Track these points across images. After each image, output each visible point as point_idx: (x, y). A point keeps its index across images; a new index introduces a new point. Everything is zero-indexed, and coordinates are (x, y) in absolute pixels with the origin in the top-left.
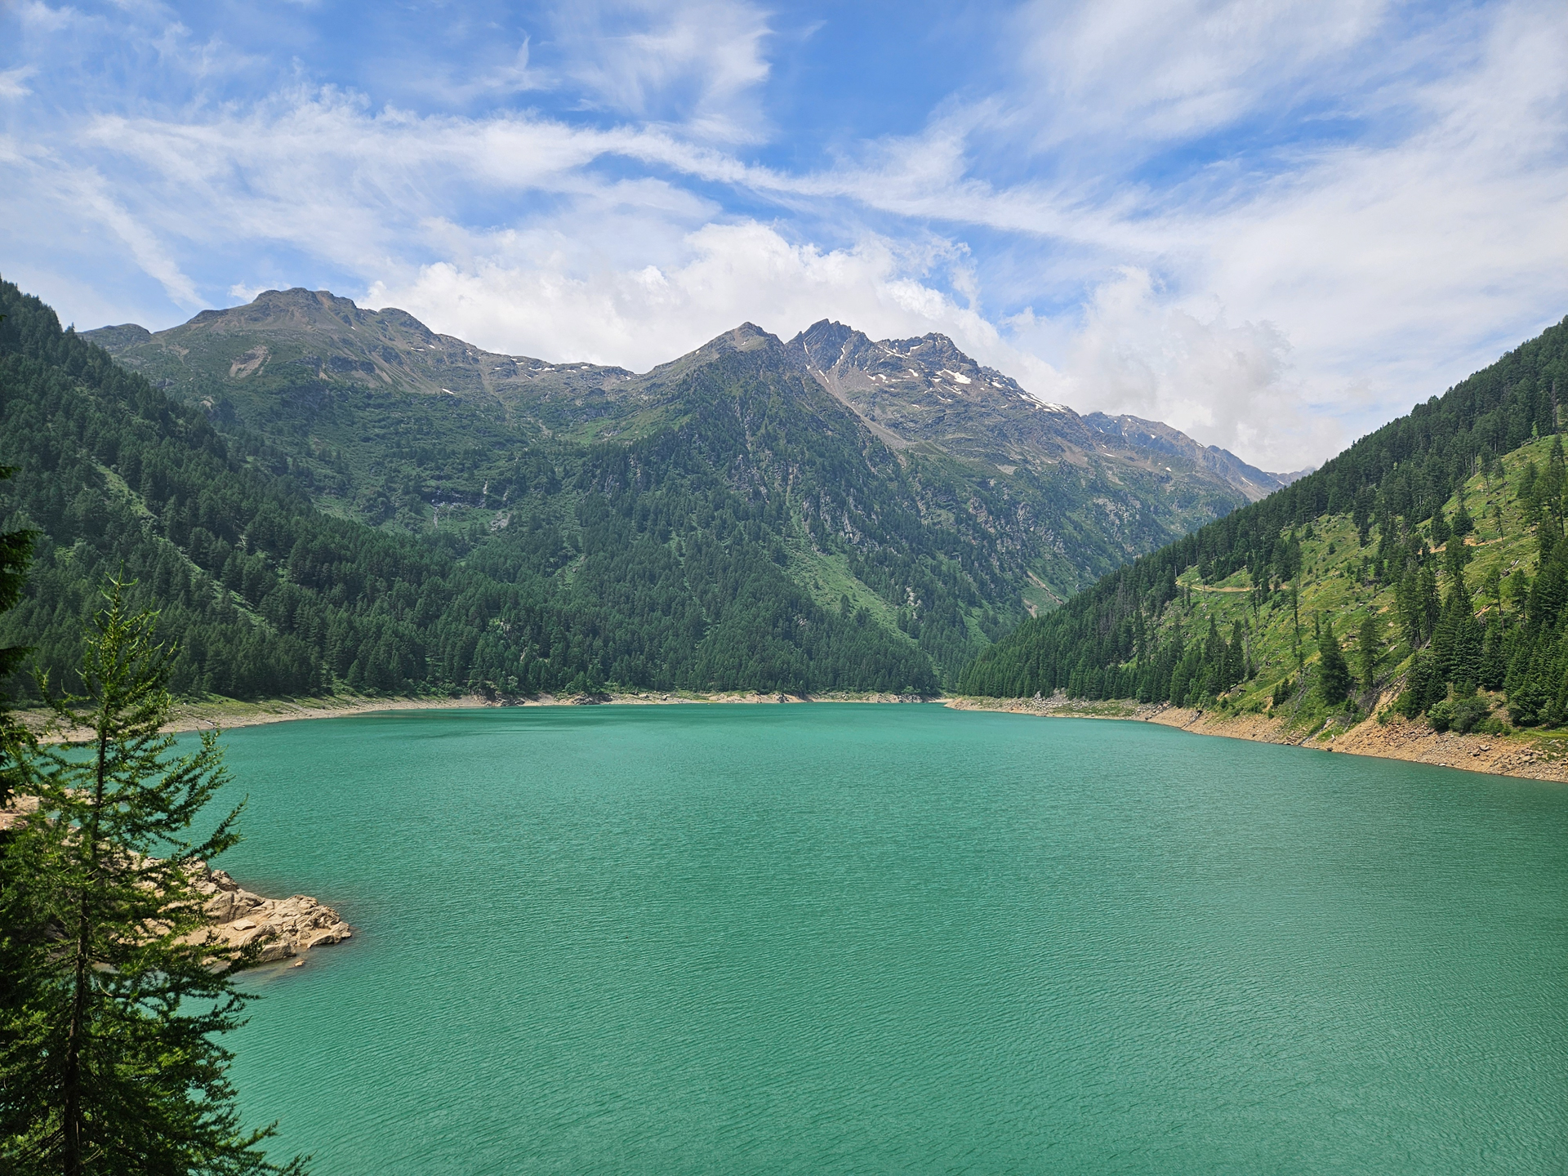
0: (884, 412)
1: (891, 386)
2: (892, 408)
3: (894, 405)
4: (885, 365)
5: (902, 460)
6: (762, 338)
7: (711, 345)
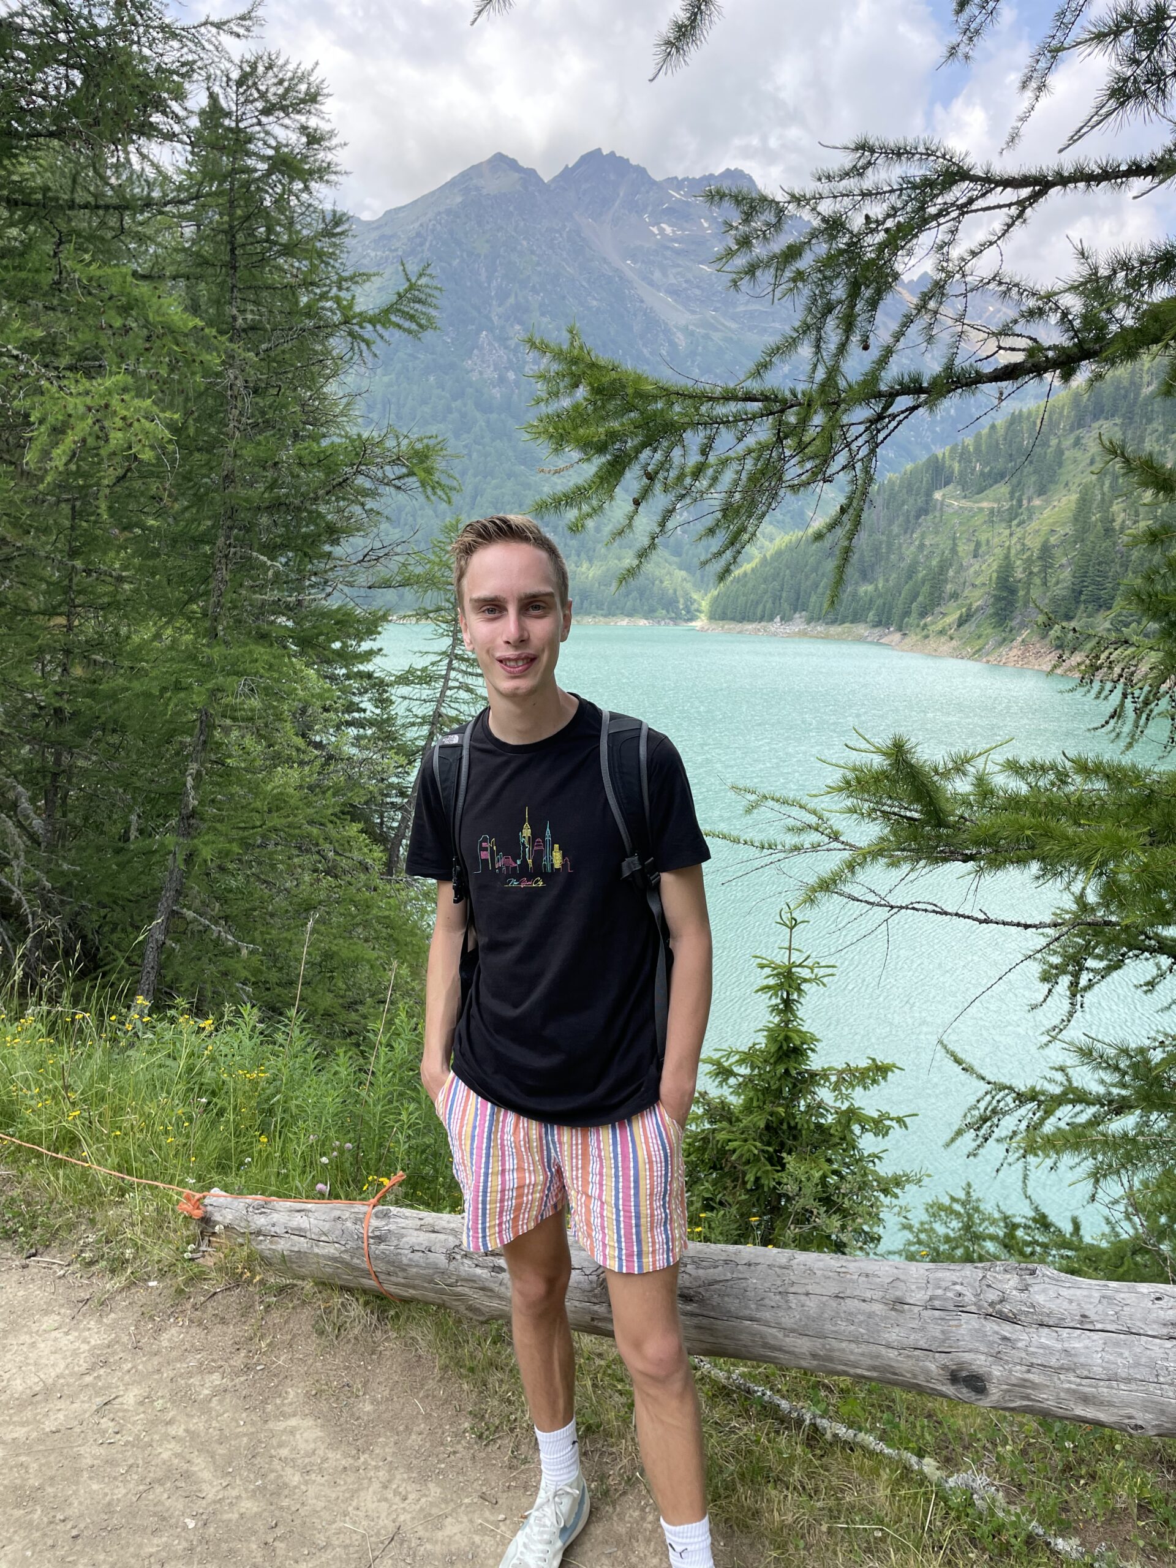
0: (665, 274)
1: (676, 241)
2: (674, 271)
3: (679, 266)
4: (670, 211)
5: (681, 340)
6: (516, 175)
7: (452, 184)
